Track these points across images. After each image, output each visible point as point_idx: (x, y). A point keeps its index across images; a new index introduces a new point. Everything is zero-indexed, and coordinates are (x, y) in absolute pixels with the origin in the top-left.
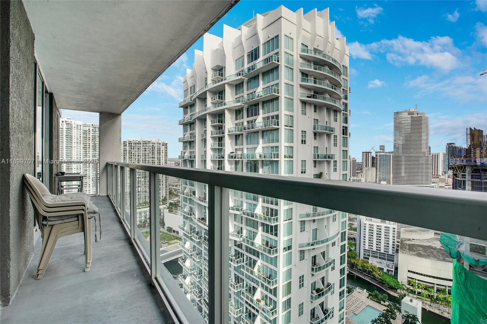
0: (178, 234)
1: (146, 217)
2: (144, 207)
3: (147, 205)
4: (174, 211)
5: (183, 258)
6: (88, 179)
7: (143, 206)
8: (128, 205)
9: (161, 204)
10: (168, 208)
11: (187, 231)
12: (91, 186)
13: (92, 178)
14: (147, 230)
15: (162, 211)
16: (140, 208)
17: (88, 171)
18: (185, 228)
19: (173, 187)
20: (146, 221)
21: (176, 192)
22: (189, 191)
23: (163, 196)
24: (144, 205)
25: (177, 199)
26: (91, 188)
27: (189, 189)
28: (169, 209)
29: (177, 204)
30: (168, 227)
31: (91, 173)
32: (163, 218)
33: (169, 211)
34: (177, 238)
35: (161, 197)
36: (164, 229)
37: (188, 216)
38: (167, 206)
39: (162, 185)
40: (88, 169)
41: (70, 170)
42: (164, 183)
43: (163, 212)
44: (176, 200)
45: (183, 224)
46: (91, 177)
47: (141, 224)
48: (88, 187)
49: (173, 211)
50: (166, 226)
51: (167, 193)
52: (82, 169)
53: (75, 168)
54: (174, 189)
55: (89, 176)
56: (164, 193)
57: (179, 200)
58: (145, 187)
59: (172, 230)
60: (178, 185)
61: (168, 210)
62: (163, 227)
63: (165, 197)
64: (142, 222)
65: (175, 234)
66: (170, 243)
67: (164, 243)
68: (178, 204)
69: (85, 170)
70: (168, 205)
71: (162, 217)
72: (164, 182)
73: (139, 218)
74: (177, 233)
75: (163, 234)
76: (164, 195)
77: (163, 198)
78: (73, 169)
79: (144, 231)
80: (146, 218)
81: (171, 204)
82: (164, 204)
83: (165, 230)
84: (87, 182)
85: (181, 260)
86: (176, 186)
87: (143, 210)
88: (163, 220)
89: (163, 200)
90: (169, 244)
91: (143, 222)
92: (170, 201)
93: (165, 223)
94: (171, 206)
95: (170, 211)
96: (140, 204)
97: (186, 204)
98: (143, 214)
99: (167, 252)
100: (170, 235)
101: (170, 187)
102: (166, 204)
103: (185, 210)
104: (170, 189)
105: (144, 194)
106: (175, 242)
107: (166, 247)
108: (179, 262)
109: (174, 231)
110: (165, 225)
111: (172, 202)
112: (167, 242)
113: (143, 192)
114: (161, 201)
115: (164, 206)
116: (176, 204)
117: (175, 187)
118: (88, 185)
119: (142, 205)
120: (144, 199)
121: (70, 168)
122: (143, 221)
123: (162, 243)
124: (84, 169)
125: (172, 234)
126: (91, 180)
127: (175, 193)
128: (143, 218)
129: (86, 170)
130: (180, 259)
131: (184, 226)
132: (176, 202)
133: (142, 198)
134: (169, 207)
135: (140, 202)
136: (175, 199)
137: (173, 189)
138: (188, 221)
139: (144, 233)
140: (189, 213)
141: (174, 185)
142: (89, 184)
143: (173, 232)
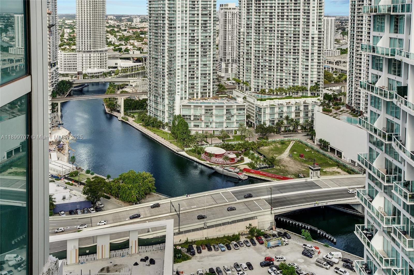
0: (341, 157)
1: (281, 115)
2: (278, 97)
3: (284, 94)
4: (334, 111)
5: (366, 227)
6: (196, 44)
7: (277, 95)
8: (252, 91)
9: (309, 94)
10: (322, 104)
11: (378, 171)
12: (200, 56)
13: (202, 43)
14: (282, 139)
15: (310, 108)
16: (272, 99)
17: (196, 31)
18: (375, 165)
19: (331, 66)
20: (282, 123)
21: (336, 75)
22: (386, 85)
23: (312, 81)
24: (279, 93)
25: (338, 88)
26: (200, 59)
27: (387, 80)
28: (323, 106)
29: (338, 97)
30: (321, 141)
31: (200, 34)
32: (312, 121)
33: (324, 110)
34: (338, 165)
35: (309, 82)
36: (314, 142)
37: (383, 140)
38: (319, 99)
39: (312, 60)
40: (196, 28)
41: (173, 29)
42: (316, 57)
43: (313, 111)
44: (338, 90)
45: (368, 152)
46: (200, 41)
47: (272, 127)
48: (196, 56)
49: (330, 111)
50: (318, 137)
51: (319, 75)
52: (188, 28)
53: (179, 27)
54: (333, 69)
55: (197, 40)
56: (316, 76)
57: (343, 91)
58: (281, 61)
59: (327, 146)
60: (340, 61)
61: (321, 107)
62: (312, 139)
63: (316, 83)
64: (275, 122)
65: (335, 156)
66: (325, 172)
67: (312, 170)
68: (341, 98)
69: (192, 30)
70: (322, 98)
71: (310, 120)
72: (316, 54)
73: (269, 116)
74: (337, 154)
75: (311, 151)
76: (315, 80)
77: (314, 85)
78: (177, 27)
79: (278, 139)
80: (281, 117)
81: (326, 96)
82: (313, 95)
83: (316, 144)
84: (194, 49)
85: (360, 230)
86: (336, 64)
87: (276, 102)
88: (313, 124)
89: (312, 89)
90: (322, 173)
91: (277, 124)
92: (325, 91)
93: (316, 131)
94: (327, 102)
95: (326, 111)
96: (272, 91)
97: (378, 112)
98: (277, 110)
99: (317, 187)
100: (324, 155)
101: (326, 65)
102: (318, 95)
103: (376, 125)
104: (325, 68)
105: (279, 74)
106: (334, 170)
107: (316, 178)
108: (355, 232)
109: (332, 150)
110: (315, 135)
111: (330, 93)
112: (319, 170)
113: (277, 70)
114: (309, 89)
115: (315, 99)
116: (337, 99)
117: (335, 66)
118: (196, 53)
119: (275, 94)
120: (279, 82)
121: (173, 26)
122: (277, 121)
123: (310, 168)
124: (191, 28)
125: (329, 154)
126: (200, 46)
127: (334, 76)
128: (276, 116)
129: (194, 30)
130: (359, 227)
131: (372, 159)
132: (336, 93)
133: (275, 80)
134: (324, 102)
135: (272, 88)
136: (334, 88)
137: (331, 70)
138: (382, 150)
139: (278, 143)
140: (387, 134)
141: (332, 61)
142: (198, 53)
143: (330, 151)
